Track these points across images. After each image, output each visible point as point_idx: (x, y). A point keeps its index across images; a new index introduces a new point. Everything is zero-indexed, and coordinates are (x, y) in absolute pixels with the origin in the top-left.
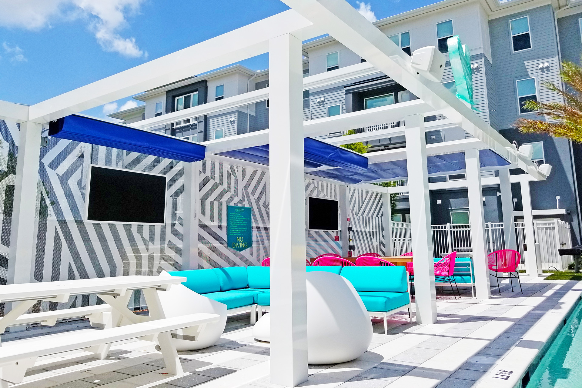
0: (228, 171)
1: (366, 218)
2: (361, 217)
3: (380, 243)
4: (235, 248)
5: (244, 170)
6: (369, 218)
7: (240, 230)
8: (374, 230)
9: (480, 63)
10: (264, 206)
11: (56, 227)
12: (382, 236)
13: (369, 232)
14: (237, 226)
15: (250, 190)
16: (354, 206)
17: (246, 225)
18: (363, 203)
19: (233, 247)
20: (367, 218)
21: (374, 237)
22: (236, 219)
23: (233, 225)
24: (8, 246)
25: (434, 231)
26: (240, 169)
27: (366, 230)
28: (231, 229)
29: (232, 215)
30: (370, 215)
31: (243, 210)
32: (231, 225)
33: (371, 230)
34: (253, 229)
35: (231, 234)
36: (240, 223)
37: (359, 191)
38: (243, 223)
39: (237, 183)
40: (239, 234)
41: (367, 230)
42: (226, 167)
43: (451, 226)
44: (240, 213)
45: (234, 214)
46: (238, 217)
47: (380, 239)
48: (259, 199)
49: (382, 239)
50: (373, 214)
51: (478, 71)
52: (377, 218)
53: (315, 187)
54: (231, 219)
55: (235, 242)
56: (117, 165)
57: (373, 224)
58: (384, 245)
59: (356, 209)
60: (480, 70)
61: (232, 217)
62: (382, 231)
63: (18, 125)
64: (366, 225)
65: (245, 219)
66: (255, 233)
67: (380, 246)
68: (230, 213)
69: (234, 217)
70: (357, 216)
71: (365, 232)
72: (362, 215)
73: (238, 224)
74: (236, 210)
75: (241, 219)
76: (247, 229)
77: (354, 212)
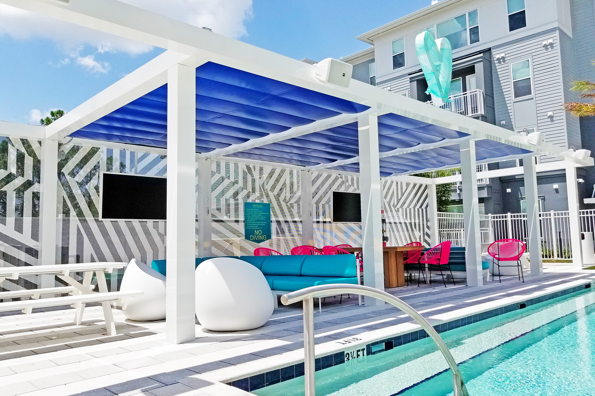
0: (244, 171)
1: (406, 209)
2: (400, 209)
3: (424, 234)
4: (253, 241)
5: (261, 169)
6: (410, 209)
7: (258, 224)
8: (417, 221)
9: (555, 38)
10: (285, 201)
11: (77, 225)
12: (427, 227)
13: (411, 224)
14: (254, 221)
15: (268, 187)
16: (391, 198)
17: (264, 219)
18: (402, 195)
19: (251, 240)
20: (408, 209)
21: (416, 228)
22: (253, 214)
23: (251, 220)
24: (38, 241)
25: (494, 221)
26: (258, 169)
27: (406, 221)
28: (248, 223)
29: (249, 210)
30: (412, 206)
31: (261, 206)
32: (249, 220)
33: (413, 221)
34: (272, 223)
35: (248, 228)
36: (258, 218)
37: (397, 183)
38: (262, 217)
39: (254, 181)
40: (257, 227)
41: (408, 222)
42: (242, 167)
43: (511, 216)
44: (258, 209)
45: (251, 209)
46: (256, 212)
47: (424, 230)
48: (279, 195)
49: (426, 230)
50: (416, 205)
51: (552, 47)
52: (420, 209)
53: (343, 181)
54: (248, 214)
55: (254, 235)
56: (131, 170)
57: (415, 215)
58: (428, 236)
59: (395, 200)
60: (554, 46)
61: (250, 212)
62: (427, 222)
63: (40, 143)
64: (407, 217)
65: (263, 214)
66: (274, 226)
67: (424, 236)
68: (247, 209)
69: (252, 212)
70: (395, 208)
71: (405, 223)
72: (402, 206)
73: (256, 219)
74: (254, 206)
75: (260, 214)
76: (265, 223)
77: (392, 204)
